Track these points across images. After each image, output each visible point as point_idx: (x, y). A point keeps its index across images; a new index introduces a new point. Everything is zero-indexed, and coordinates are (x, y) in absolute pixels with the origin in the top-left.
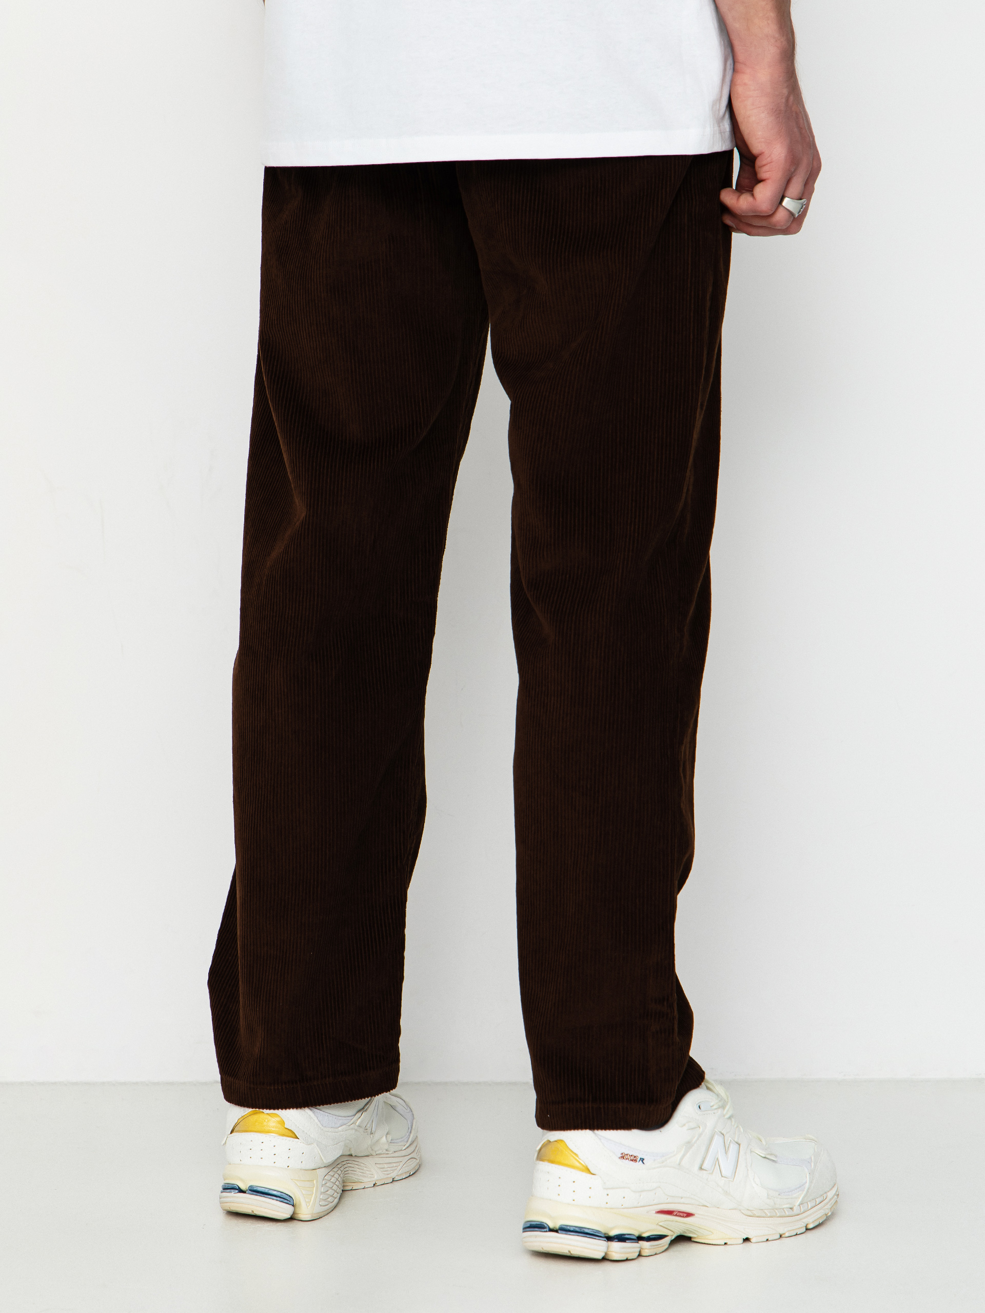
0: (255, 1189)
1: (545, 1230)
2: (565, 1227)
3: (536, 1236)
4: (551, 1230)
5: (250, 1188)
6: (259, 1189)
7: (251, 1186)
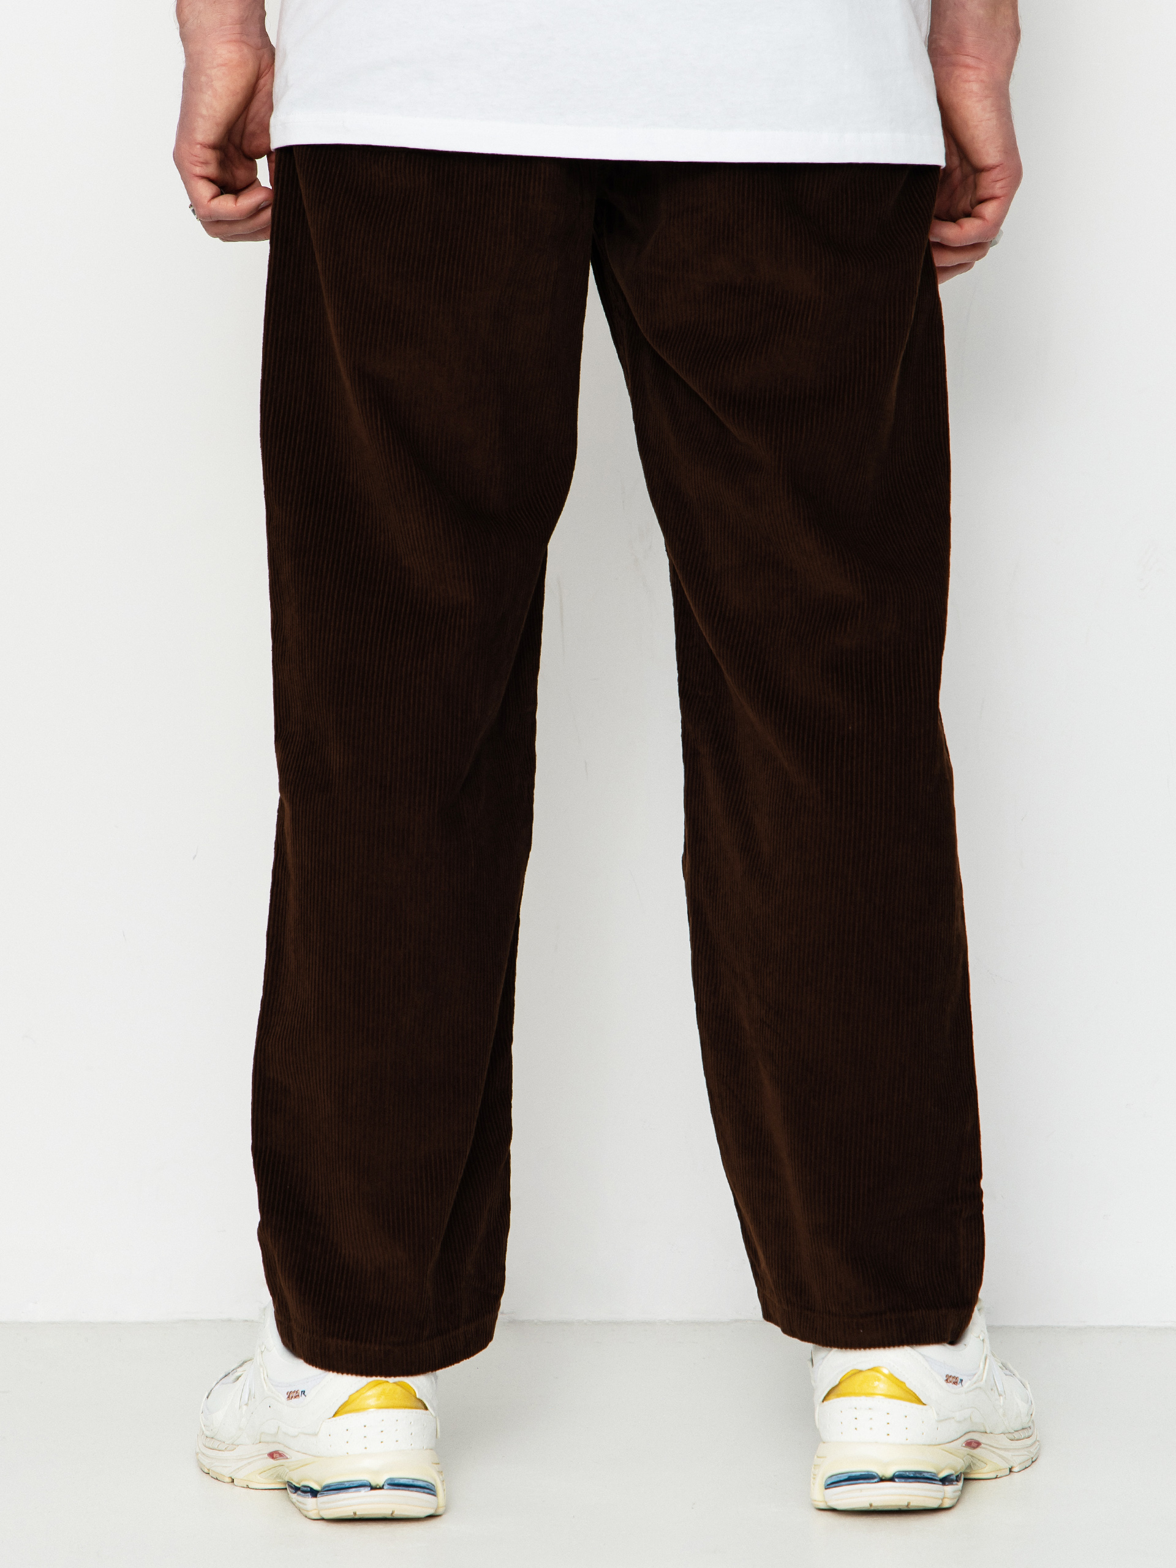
0: (396, 1482)
1: (876, 1480)
2: (904, 1473)
3: (861, 1490)
4: (882, 1480)
5: (389, 1482)
6: (402, 1481)
7: (391, 1479)
